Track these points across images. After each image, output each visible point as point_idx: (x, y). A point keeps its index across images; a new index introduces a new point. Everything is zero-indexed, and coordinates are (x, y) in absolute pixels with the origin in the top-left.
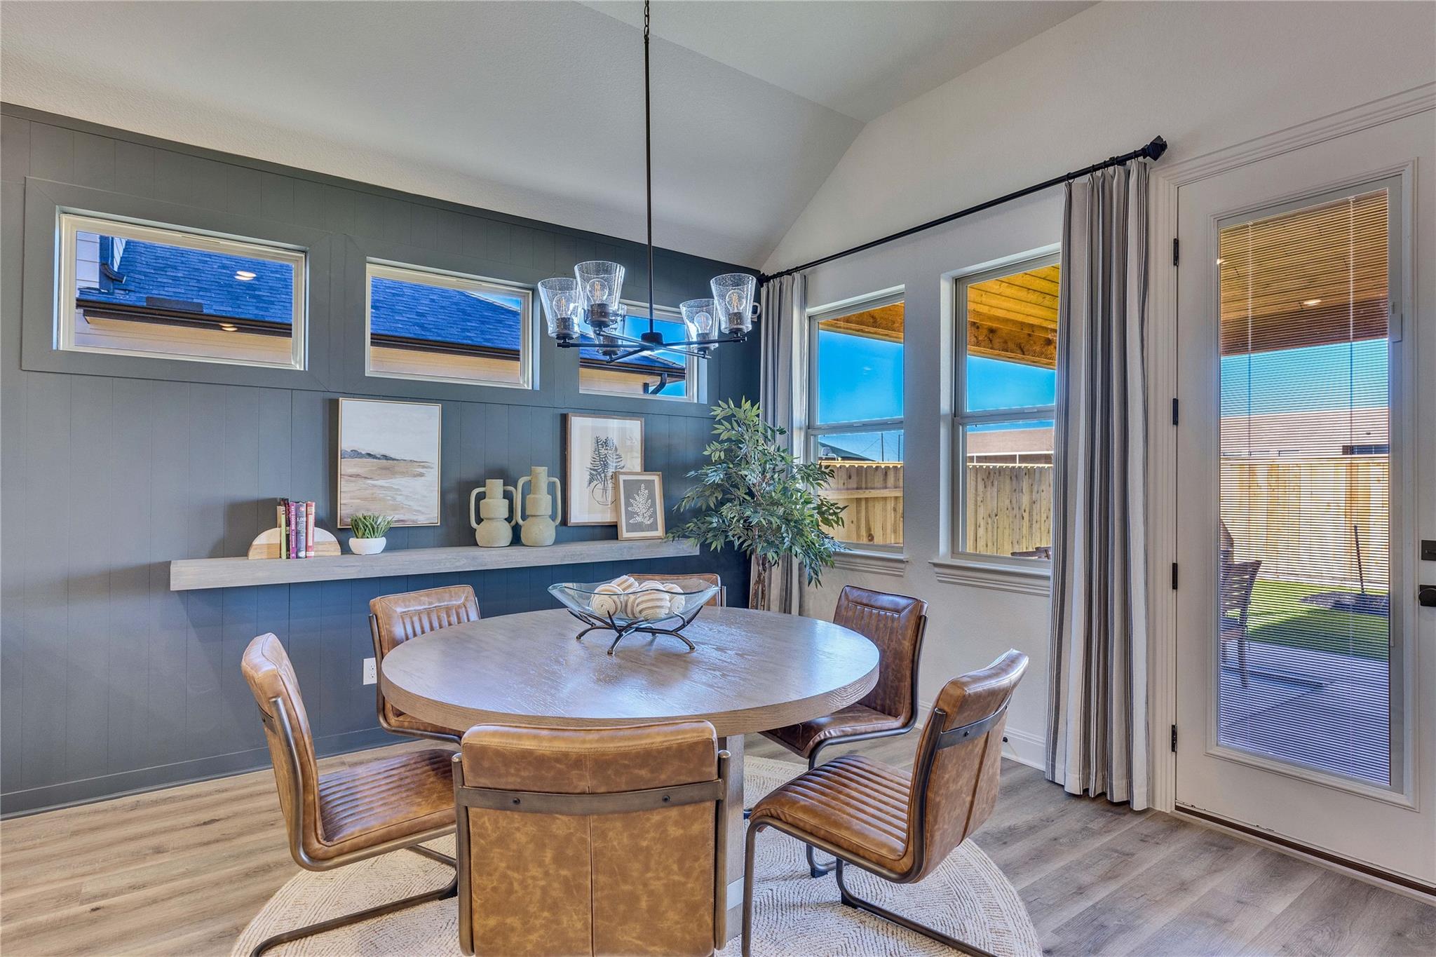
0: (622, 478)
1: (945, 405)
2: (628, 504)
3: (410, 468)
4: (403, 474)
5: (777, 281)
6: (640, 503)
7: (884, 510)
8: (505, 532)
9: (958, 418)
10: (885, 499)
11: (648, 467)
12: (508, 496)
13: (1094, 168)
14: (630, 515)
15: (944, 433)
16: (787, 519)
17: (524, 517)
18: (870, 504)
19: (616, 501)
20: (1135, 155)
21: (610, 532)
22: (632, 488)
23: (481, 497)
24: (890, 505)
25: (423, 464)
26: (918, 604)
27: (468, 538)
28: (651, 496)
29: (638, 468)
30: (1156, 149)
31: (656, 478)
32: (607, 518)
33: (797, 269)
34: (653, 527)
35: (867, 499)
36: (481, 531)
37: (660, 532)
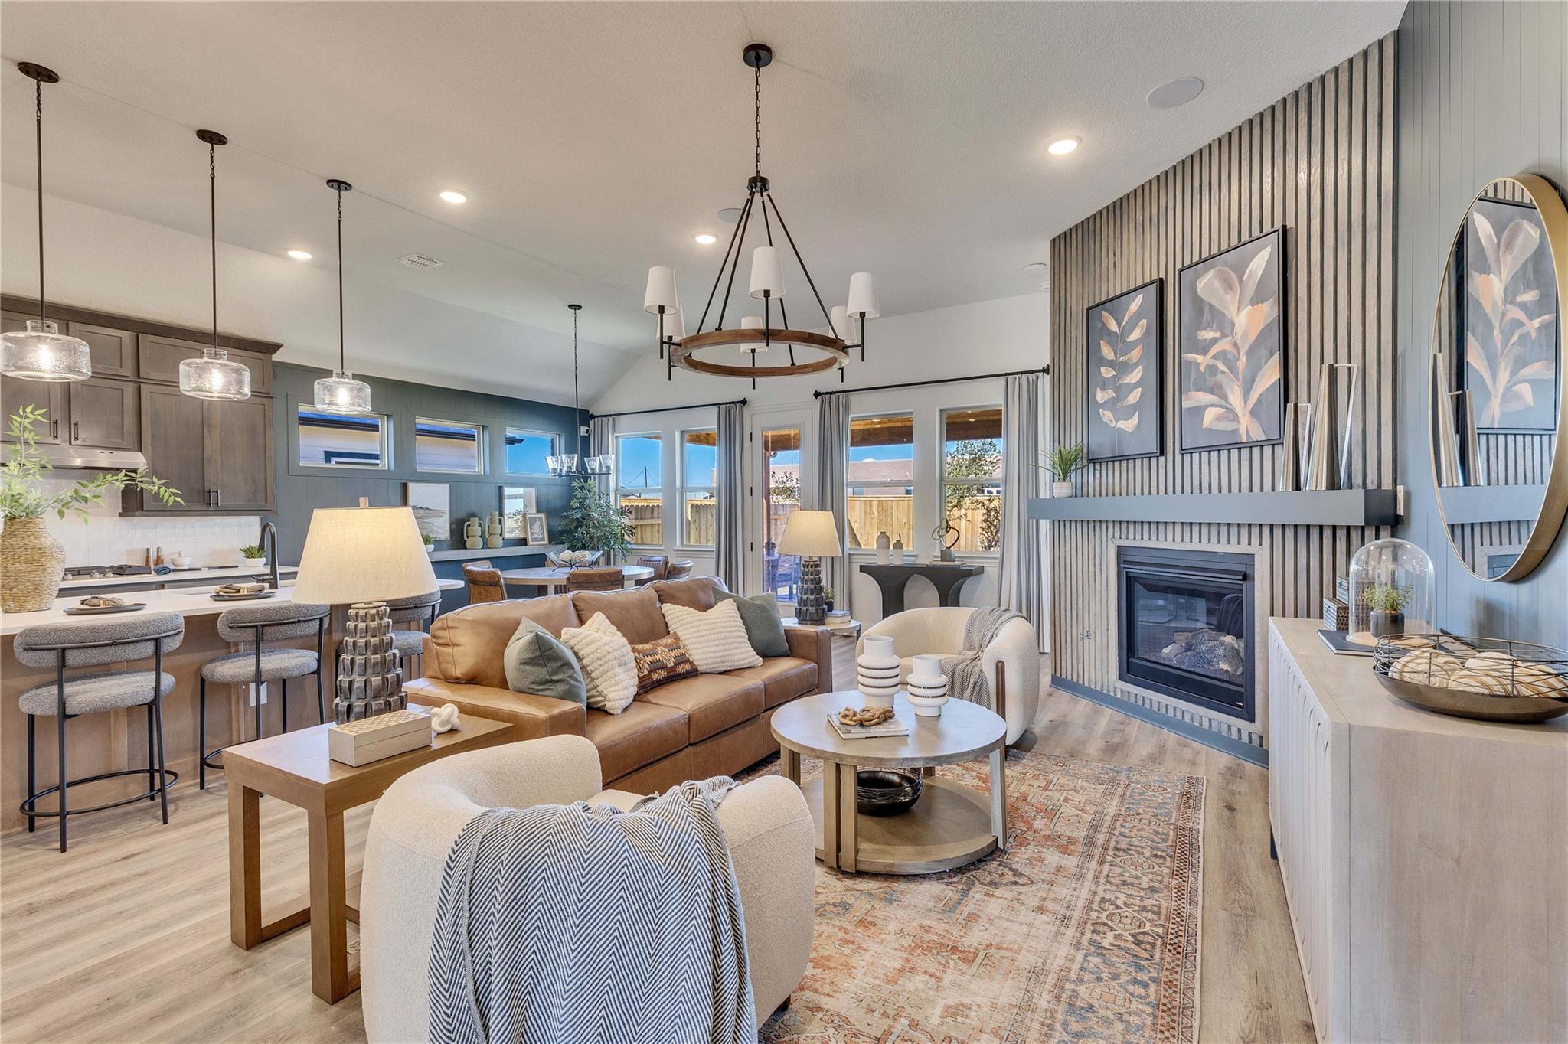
0: (528, 516)
1: (678, 484)
2: (531, 528)
3: (437, 513)
4: (434, 516)
5: (600, 419)
6: (536, 528)
7: (652, 532)
8: (480, 542)
9: (683, 490)
10: (652, 525)
11: (539, 511)
12: (480, 525)
13: (727, 403)
14: (532, 534)
15: (678, 495)
16: (611, 533)
17: (490, 535)
18: (644, 528)
19: (525, 527)
20: (738, 402)
21: (523, 542)
22: (533, 521)
23: (469, 526)
24: (655, 528)
25: (442, 512)
26: (666, 558)
27: (462, 545)
28: (541, 525)
29: (535, 511)
30: (744, 402)
31: (543, 516)
32: (521, 535)
33: (610, 415)
34: (543, 539)
35: (641, 525)
36: (469, 542)
37: (546, 542)
